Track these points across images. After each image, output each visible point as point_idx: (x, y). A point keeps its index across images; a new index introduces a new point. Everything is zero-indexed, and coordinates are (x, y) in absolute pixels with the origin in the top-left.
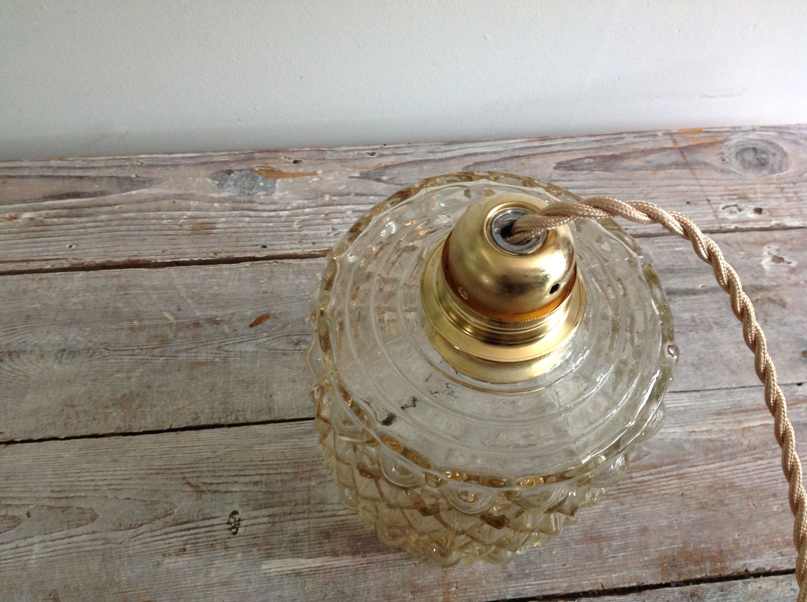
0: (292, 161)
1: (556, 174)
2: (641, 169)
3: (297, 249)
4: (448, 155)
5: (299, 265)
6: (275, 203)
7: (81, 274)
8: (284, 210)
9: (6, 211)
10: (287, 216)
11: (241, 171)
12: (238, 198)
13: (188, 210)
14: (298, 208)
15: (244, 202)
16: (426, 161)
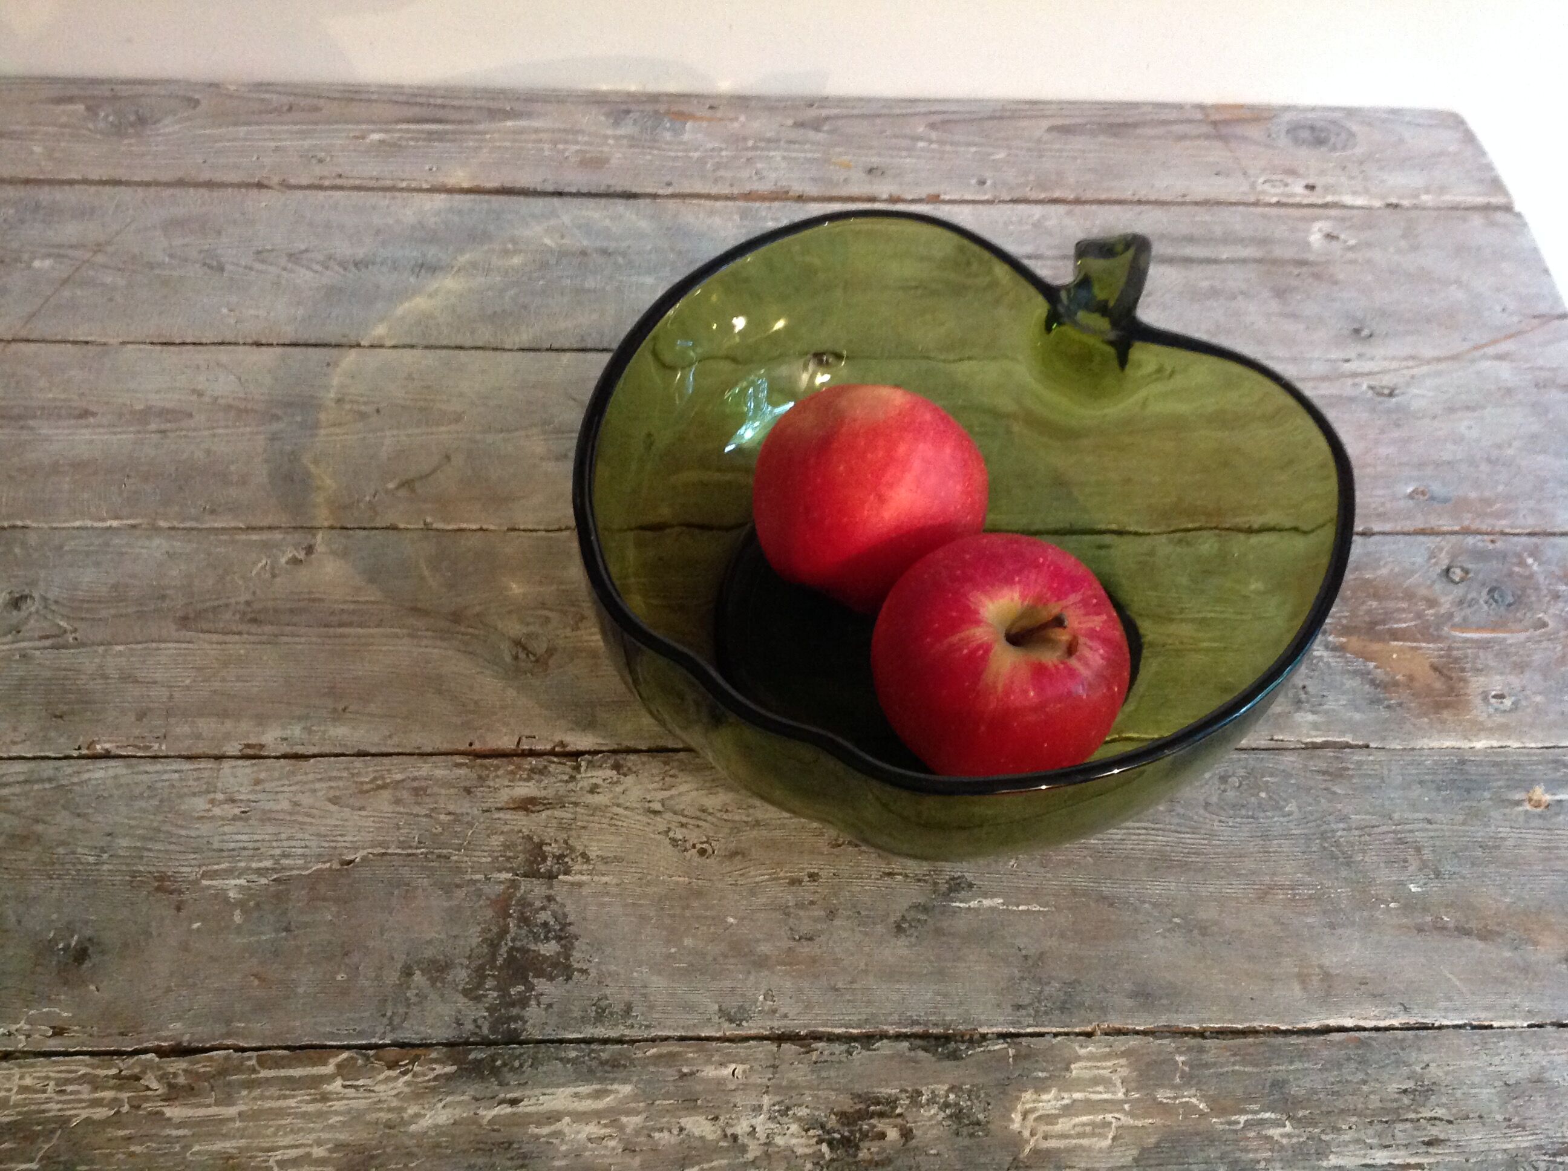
0: (707, 106)
1: (1047, 137)
2: (1159, 138)
3: (711, 188)
4: (909, 111)
5: (712, 206)
6: (685, 143)
7: (443, 196)
8: (696, 150)
9: (350, 130)
10: (700, 157)
11: (642, 111)
12: (638, 137)
13: (577, 143)
14: (713, 150)
15: (645, 141)
16: (879, 116)
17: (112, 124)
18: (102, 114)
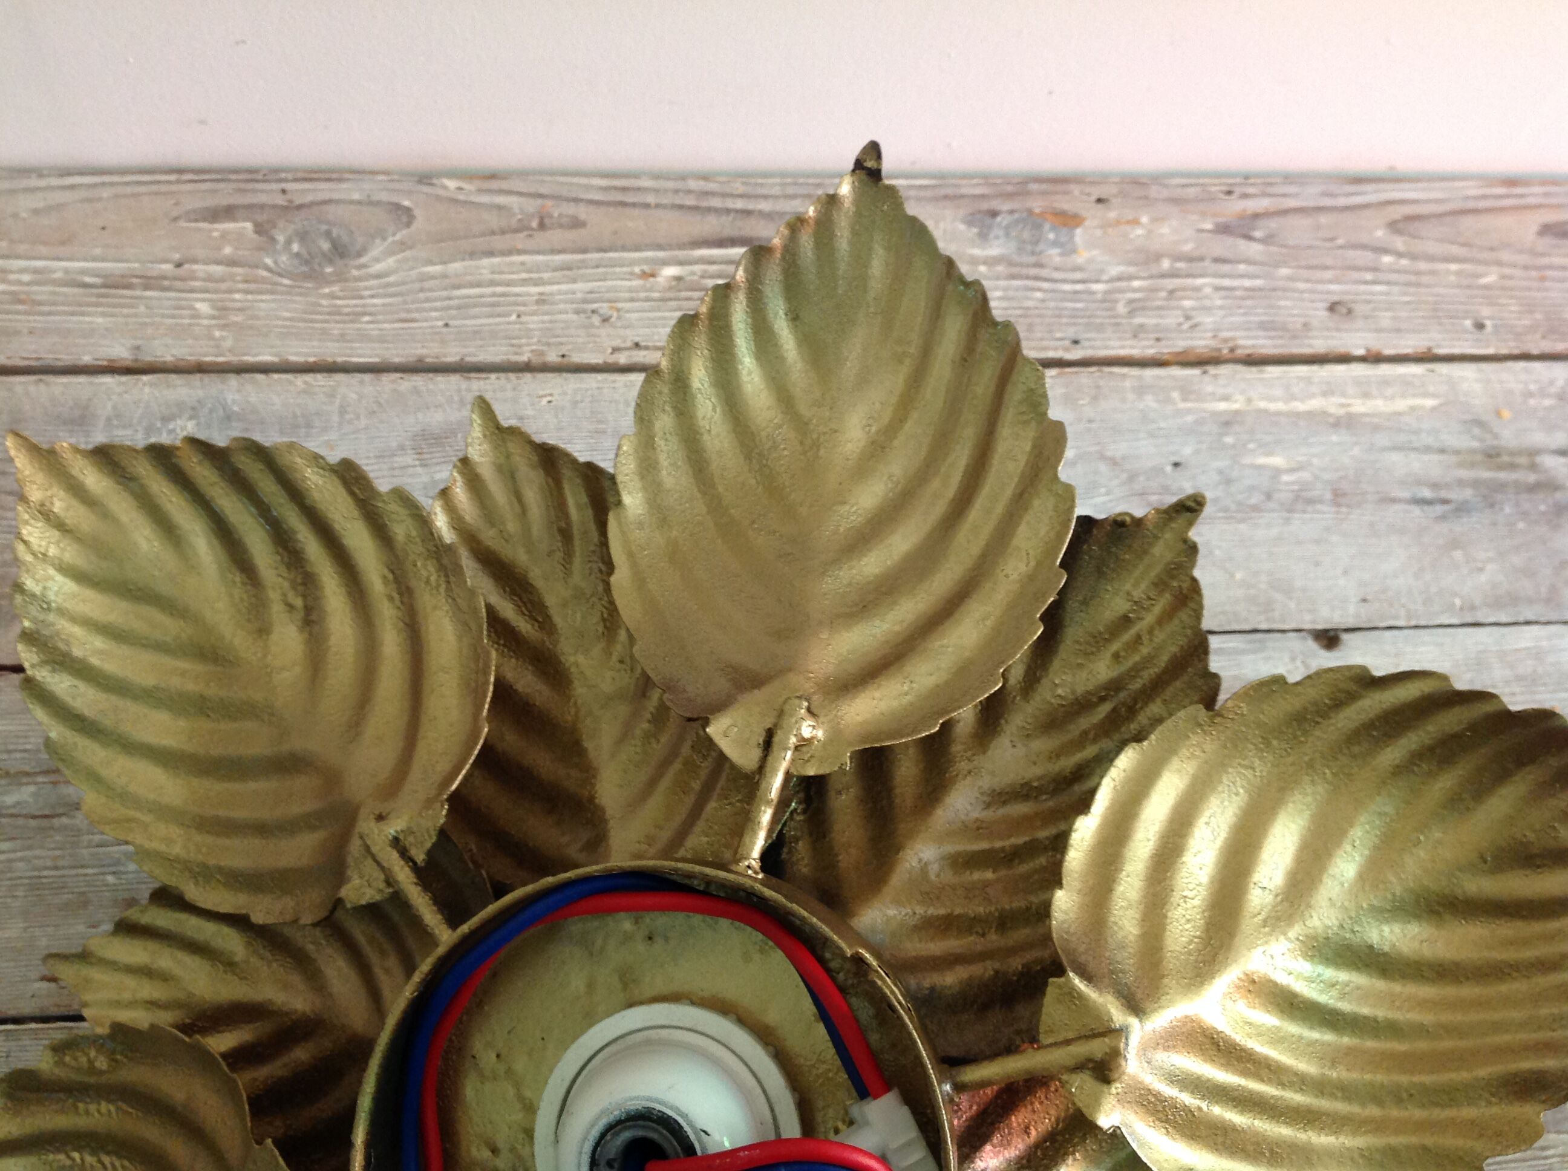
0: (1094, 198)
1: (1540, 244)
3: (1132, 347)
4: (1358, 200)
5: (1140, 378)
6: (1080, 269)
8: (1097, 281)
9: (633, 263)
10: (1106, 292)
11: (1012, 212)
12: (1016, 258)
14: (1119, 279)
15: (1028, 266)
16: (1322, 209)
17: (297, 255)
18: (281, 238)
